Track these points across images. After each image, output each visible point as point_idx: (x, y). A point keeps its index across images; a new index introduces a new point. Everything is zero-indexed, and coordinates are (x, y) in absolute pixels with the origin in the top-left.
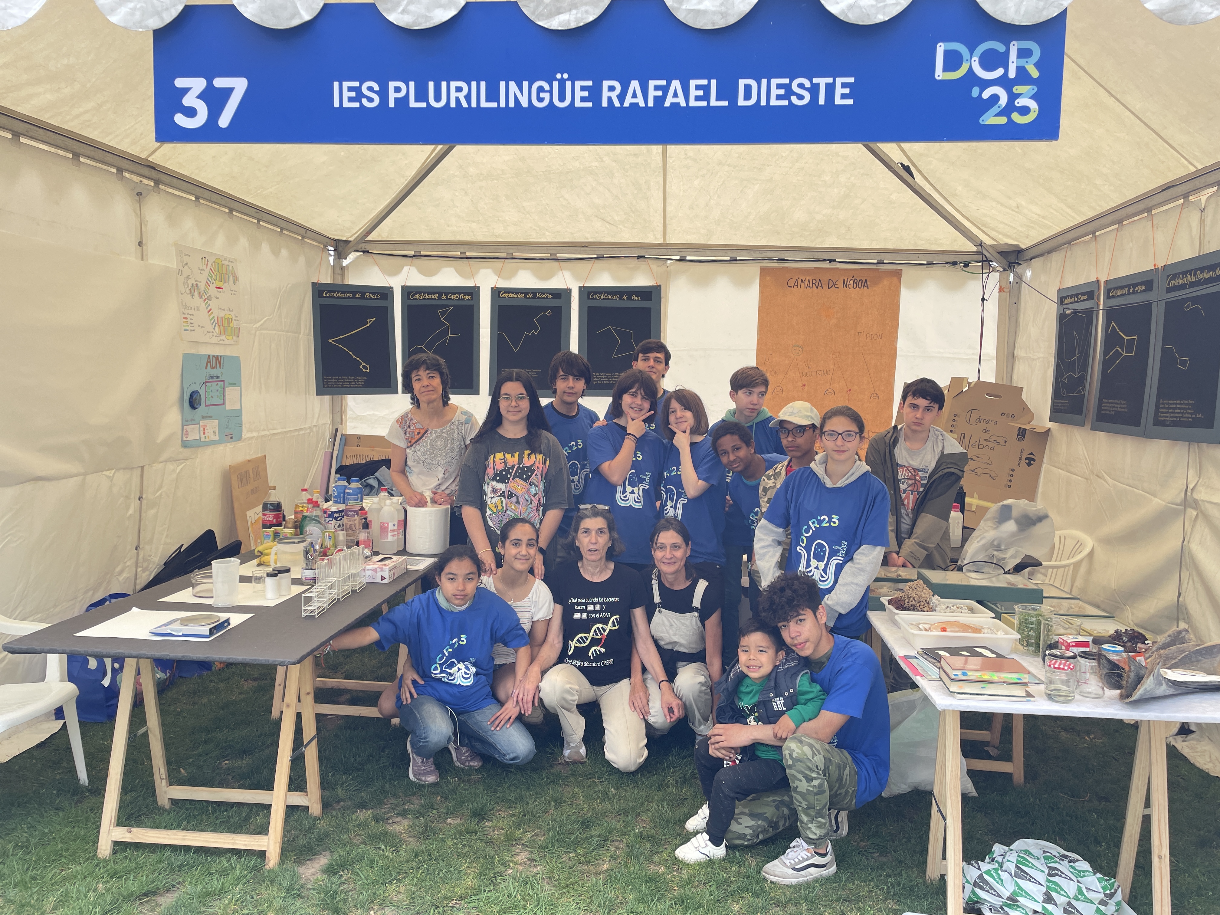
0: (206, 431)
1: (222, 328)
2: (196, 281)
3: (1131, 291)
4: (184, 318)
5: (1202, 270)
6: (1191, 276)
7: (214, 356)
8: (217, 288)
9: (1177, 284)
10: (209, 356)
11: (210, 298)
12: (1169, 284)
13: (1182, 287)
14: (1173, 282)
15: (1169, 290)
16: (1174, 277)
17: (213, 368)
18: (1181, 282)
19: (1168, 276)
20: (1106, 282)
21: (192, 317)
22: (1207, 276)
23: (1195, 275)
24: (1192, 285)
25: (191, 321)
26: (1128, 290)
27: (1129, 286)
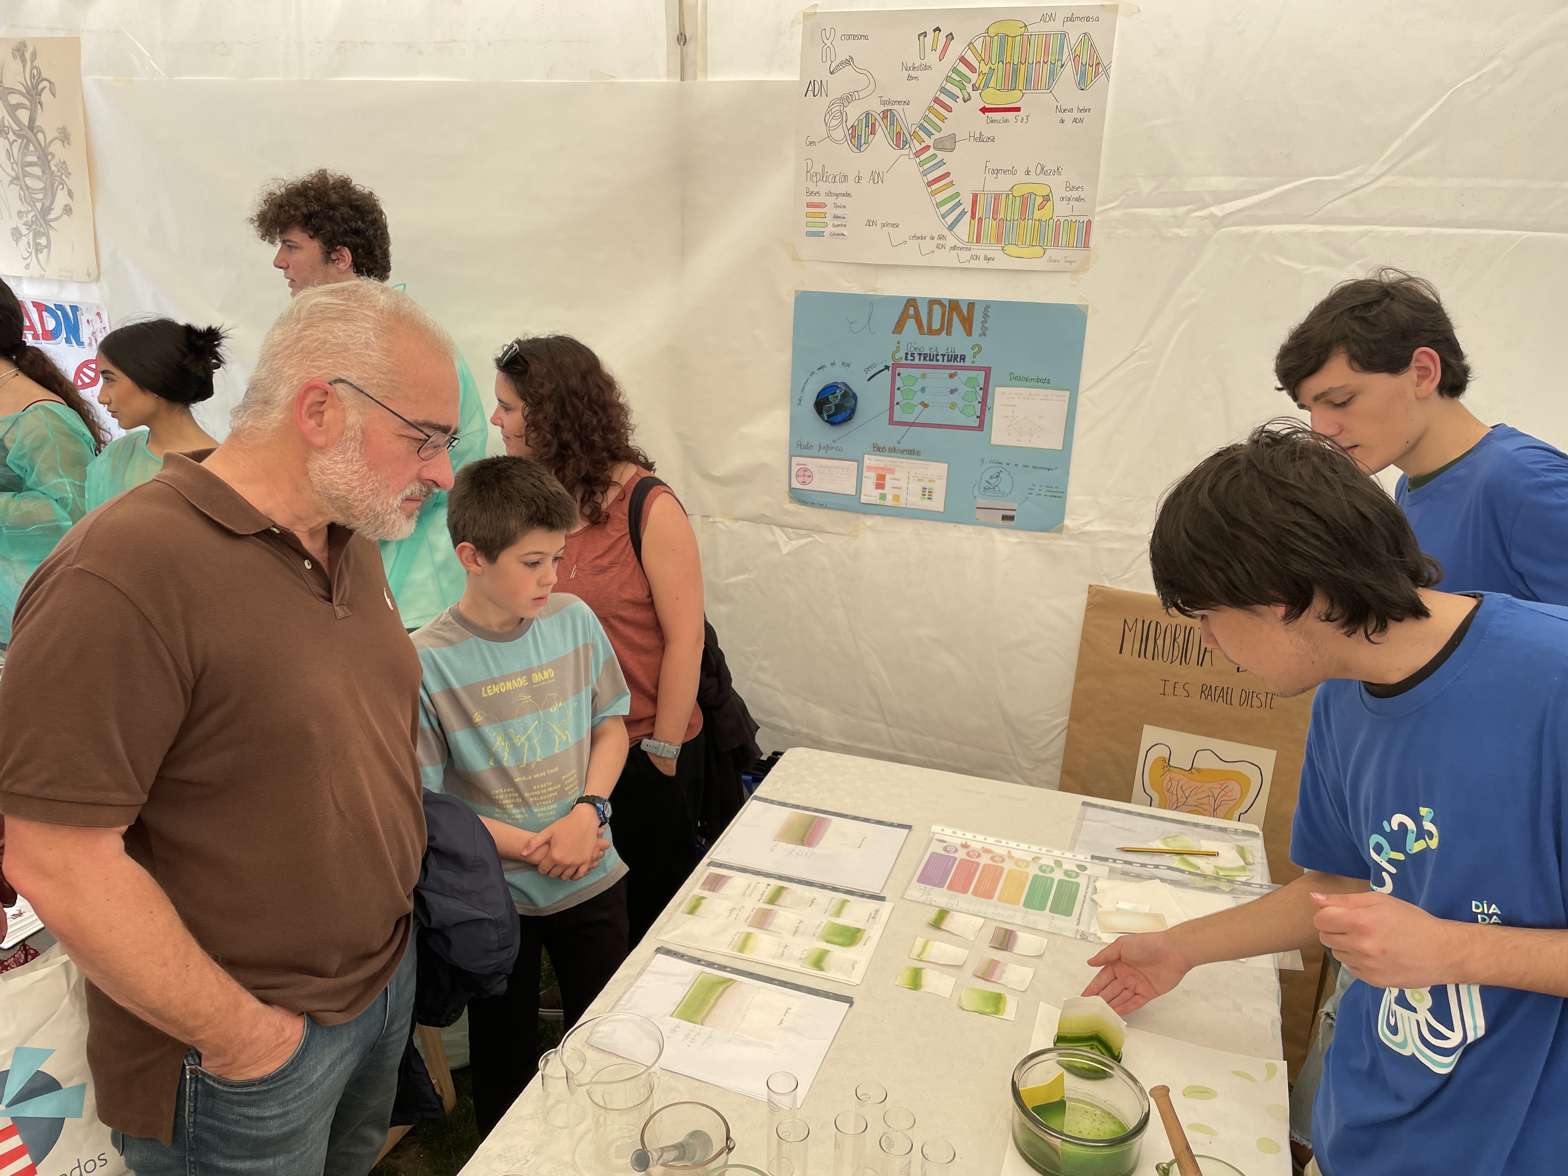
0: (889, 482)
1: (989, 226)
2: (884, 103)
4: (809, 205)
7: (932, 302)
8: (984, 110)
10: (911, 302)
11: (948, 144)
17: (931, 332)
21: (841, 201)
25: (839, 212)
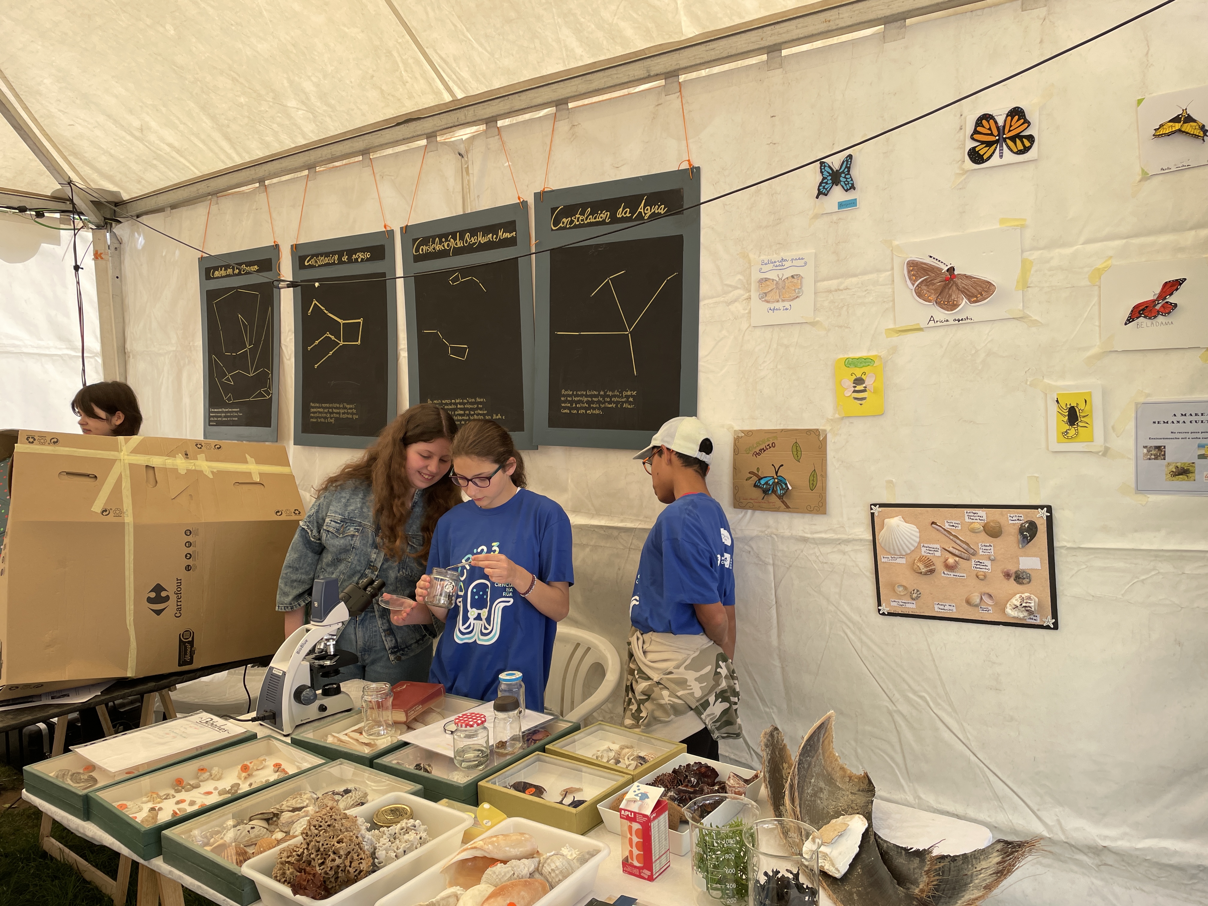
3: (345, 258)
5: (473, 232)
6: (455, 239)
9: (431, 249)
12: (417, 250)
13: (443, 254)
14: (424, 248)
15: (418, 259)
16: (425, 241)
18: (438, 247)
19: (415, 240)
20: (295, 248)
22: (483, 240)
23: (462, 238)
24: (458, 252)
26: (340, 259)
27: (341, 254)
